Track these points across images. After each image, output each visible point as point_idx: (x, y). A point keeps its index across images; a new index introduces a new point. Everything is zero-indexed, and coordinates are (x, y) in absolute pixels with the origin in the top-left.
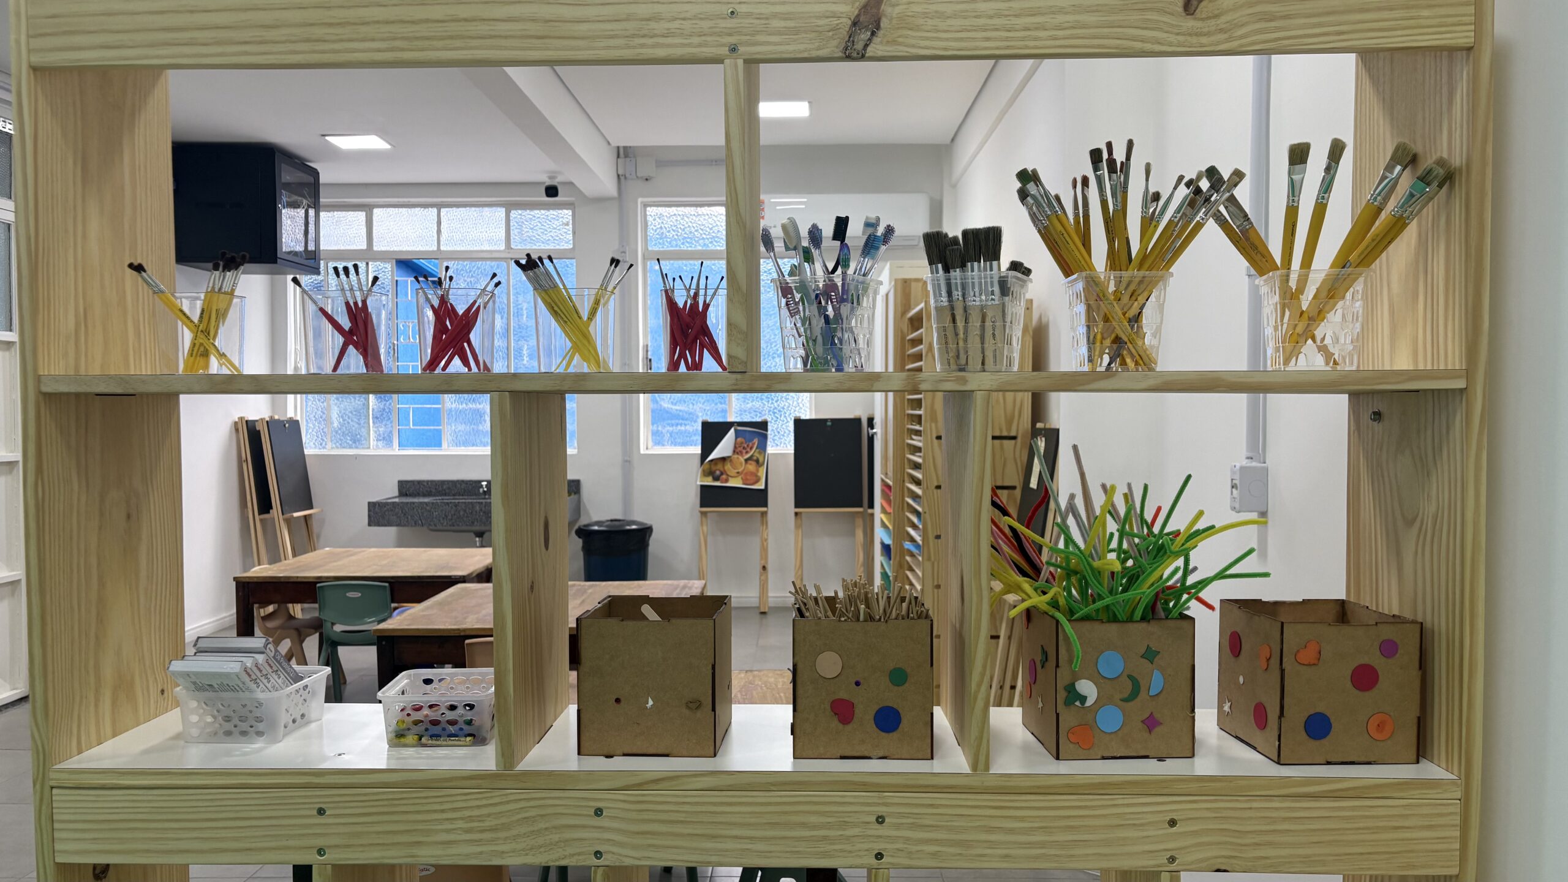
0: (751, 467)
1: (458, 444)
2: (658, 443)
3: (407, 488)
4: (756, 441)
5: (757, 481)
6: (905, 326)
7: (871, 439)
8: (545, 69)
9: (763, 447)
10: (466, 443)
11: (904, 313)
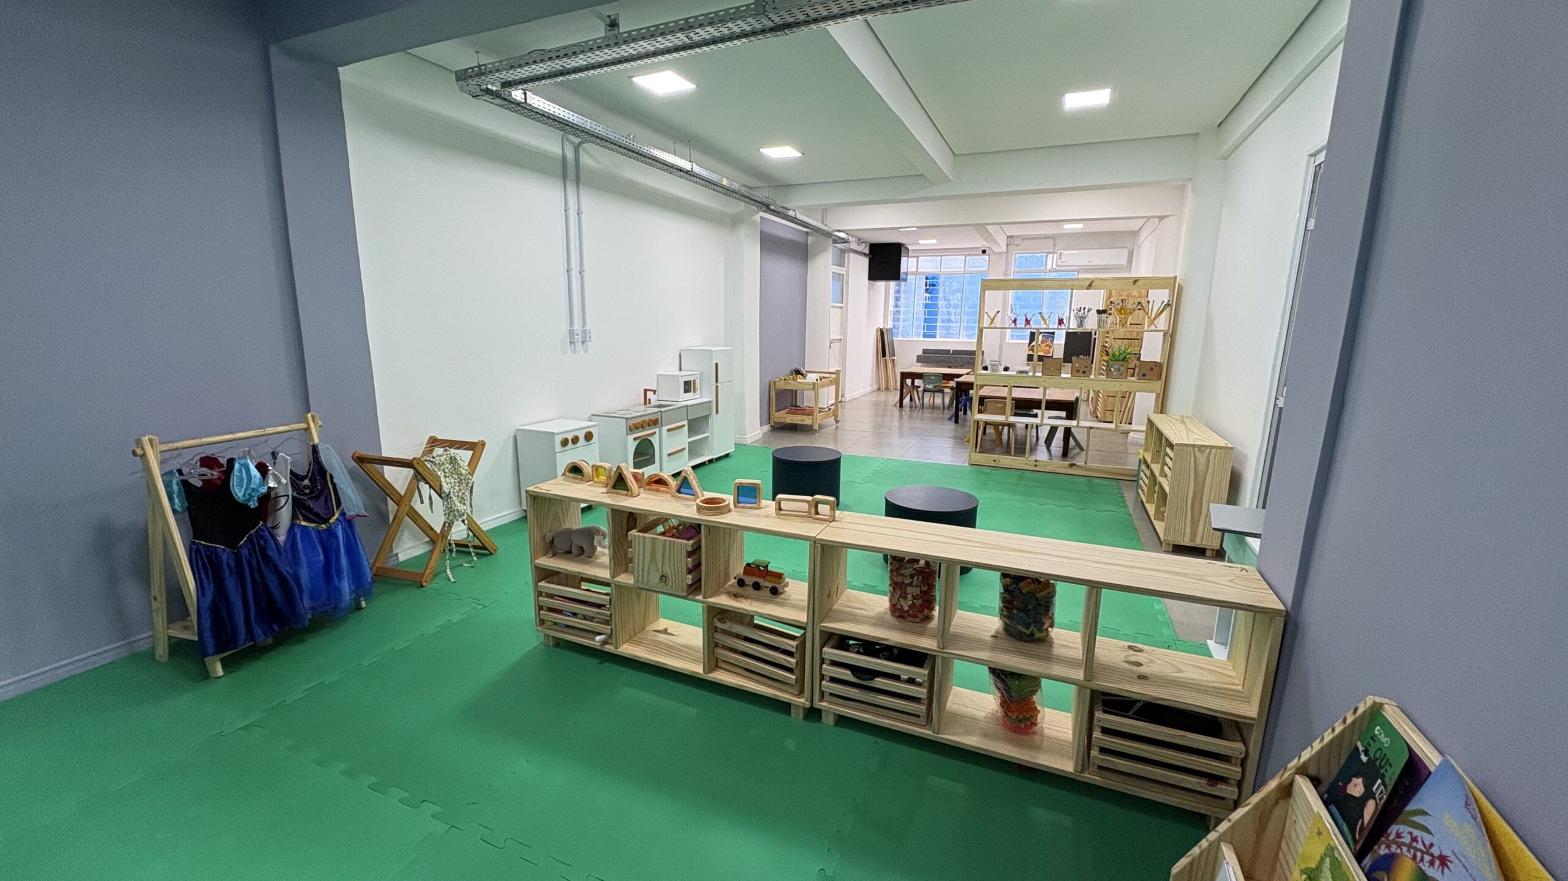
0: (1047, 348)
1: (941, 337)
2: (1012, 339)
3: (925, 351)
4: (1050, 339)
5: (1050, 353)
6: (1109, 303)
7: (1095, 339)
8: (998, 226)
9: (1052, 341)
10: (945, 337)
11: (1109, 299)
